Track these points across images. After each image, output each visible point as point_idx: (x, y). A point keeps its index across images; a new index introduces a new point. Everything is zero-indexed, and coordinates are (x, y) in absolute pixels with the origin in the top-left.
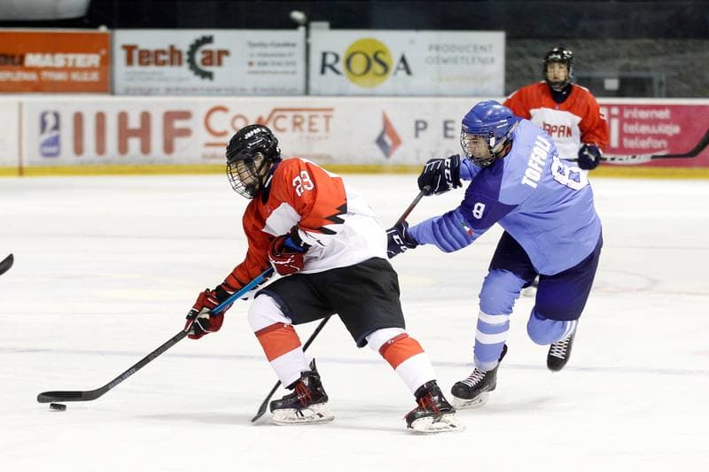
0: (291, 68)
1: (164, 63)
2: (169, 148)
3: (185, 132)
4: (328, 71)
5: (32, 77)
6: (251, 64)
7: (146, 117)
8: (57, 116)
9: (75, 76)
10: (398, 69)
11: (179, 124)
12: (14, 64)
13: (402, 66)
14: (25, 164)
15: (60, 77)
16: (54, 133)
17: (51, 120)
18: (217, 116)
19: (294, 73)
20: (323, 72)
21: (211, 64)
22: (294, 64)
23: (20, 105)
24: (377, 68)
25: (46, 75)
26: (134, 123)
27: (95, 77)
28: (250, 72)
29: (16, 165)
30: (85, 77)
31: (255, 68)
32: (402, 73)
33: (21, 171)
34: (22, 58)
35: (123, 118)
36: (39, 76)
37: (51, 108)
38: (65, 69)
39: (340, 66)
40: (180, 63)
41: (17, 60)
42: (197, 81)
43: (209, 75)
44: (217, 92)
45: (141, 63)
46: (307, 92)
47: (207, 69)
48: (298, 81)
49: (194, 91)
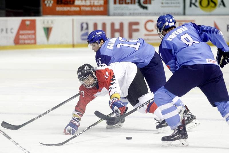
0: (178, 5)
1: (128, 3)
2: (130, 36)
3: (137, 30)
4: (193, 6)
5: (77, 9)
6: (162, 3)
7: (121, 25)
8: (87, 24)
9: (94, 9)
10: (220, 4)
11: (134, 27)
12: (70, 4)
13: (222, 3)
14: (75, 43)
15: (89, 9)
16: (86, 31)
17: (85, 26)
18: (150, 23)
19: (179, 7)
20: (190, 6)
21: (147, 3)
22: (179, 3)
23: (73, 20)
24: (212, 4)
25: (83, 8)
26: (117, 27)
27: (102, 9)
28: (162, 7)
29: (71, 43)
30: (98, 9)
31: (164, 5)
32: (222, 6)
33: (73, 46)
34: (74, 2)
35: (113, 25)
36: (80, 9)
37: (85, 21)
38: (90, 6)
39: (197, 4)
40: (135, 3)
41: (72, 2)
42: (141, 10)
43: (146, 8)
44: (150, 14)
45: (120, 3)
46: (184, 14)
47: (145, 5)
48: (181, 10)
49: (140, 14)
